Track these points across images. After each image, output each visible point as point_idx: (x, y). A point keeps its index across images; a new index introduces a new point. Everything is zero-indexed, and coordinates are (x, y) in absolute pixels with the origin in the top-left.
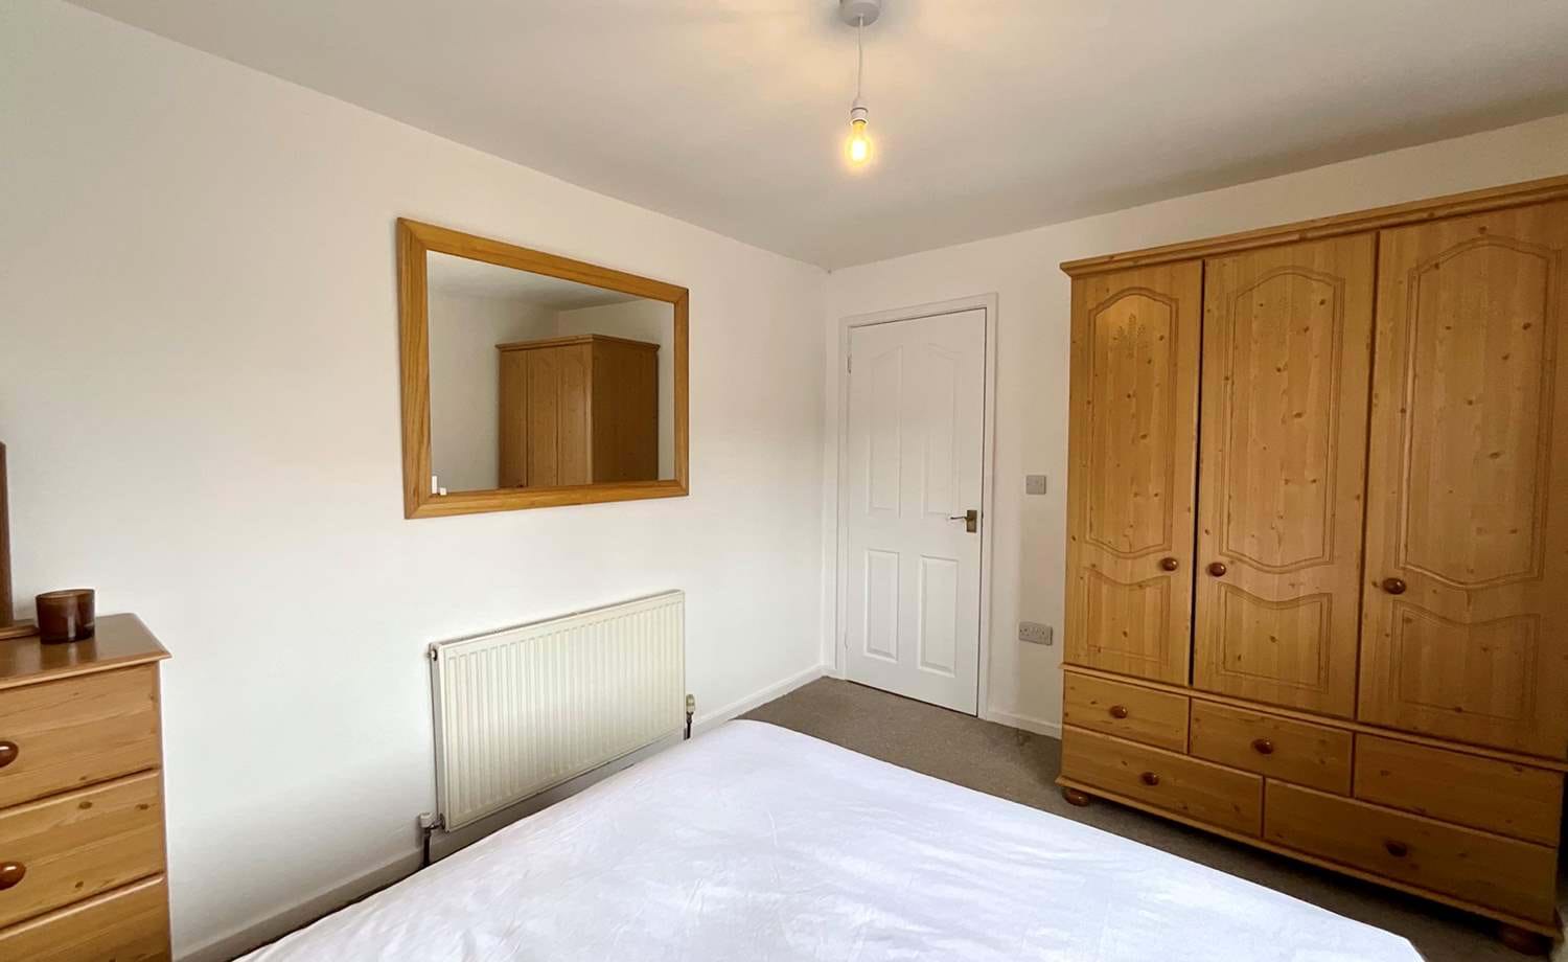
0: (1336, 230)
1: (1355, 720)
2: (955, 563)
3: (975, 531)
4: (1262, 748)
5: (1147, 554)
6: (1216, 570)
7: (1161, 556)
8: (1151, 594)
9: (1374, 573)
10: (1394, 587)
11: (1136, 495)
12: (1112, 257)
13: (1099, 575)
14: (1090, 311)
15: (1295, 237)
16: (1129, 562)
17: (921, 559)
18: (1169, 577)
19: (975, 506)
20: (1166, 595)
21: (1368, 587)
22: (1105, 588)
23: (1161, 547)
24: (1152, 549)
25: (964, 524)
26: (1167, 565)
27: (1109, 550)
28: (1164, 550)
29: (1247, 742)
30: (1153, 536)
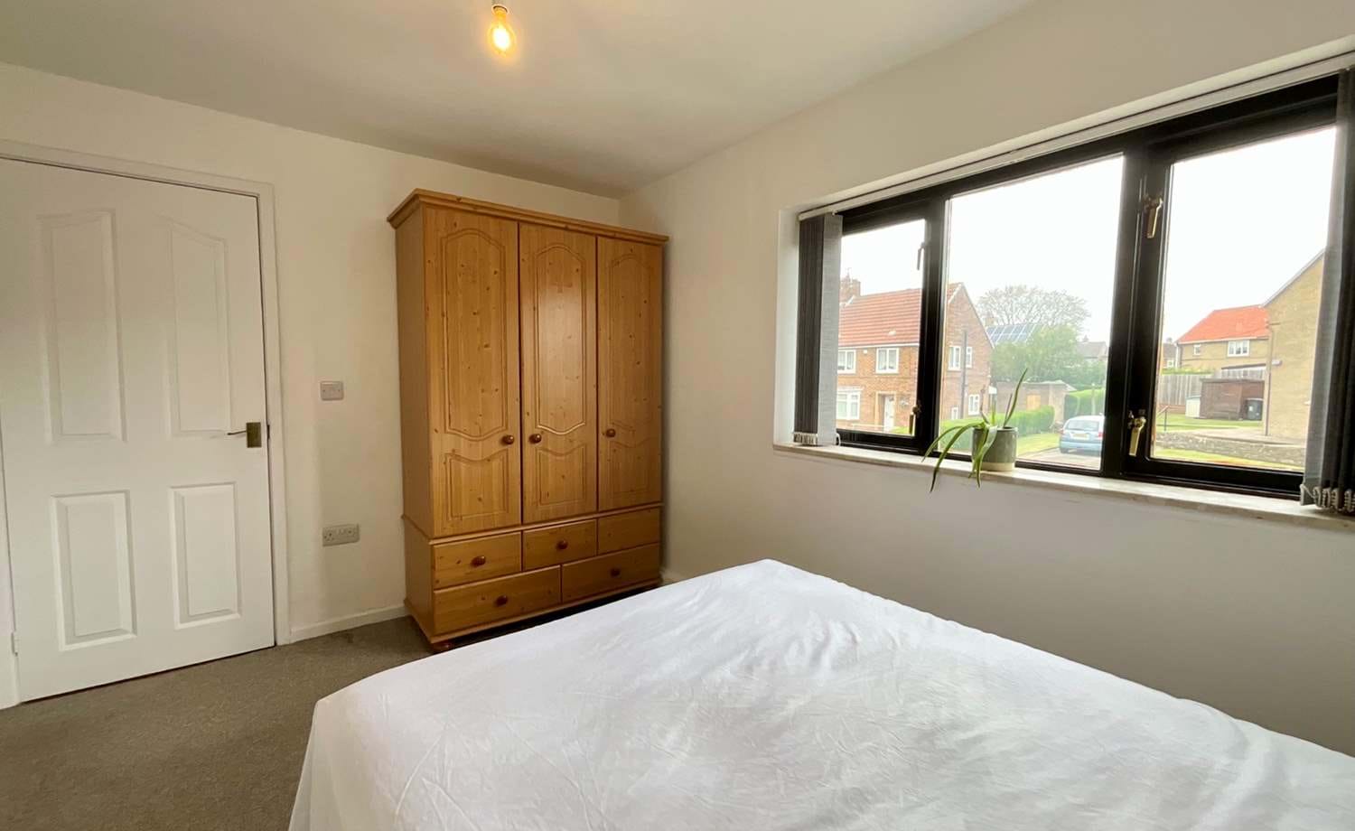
0: (581, 229)
1: (597, 512)
2: (231, 487)
3: (258, 445)
4: (562, 546)
5: (492, 435)
6: (534, 440)
7: (501, 435)
8: (496, 464)
9: (602, 429)
10: (610, 434)
11: (483, 391)
12: (459, 199)
13: (458, 458)
14: (441, 238)
15: (563, 226)
16: (480, 443)
17: (171, 492)
18: (507, 450)
19: (257, 416)
20: (506, 463)
21: (601, 435)
22: (463, 466)
23: (500, 429)
24: (495, 431)
25: (244, 439)
26: (506, 441)
27: (466, 436)
28: (503, 431)
29: (554, 546)
30: (495, 422)
